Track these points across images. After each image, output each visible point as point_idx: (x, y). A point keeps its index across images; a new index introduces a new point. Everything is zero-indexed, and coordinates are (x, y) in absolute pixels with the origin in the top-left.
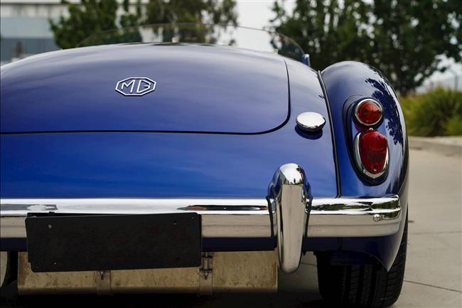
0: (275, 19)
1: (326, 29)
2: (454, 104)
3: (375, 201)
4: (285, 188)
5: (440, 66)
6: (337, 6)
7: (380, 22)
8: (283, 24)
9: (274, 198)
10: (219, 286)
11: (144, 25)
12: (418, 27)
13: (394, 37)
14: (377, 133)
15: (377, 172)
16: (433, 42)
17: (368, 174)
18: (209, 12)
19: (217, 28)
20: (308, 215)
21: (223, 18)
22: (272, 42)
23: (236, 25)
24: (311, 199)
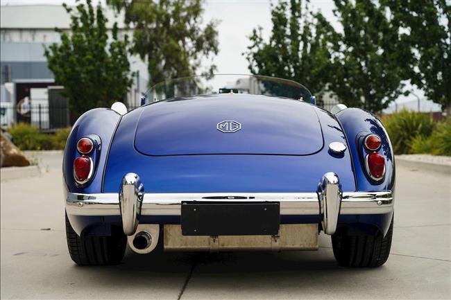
0: (254, 46)
1: (300, 56)
2: (417, 125)
3: (378, 194)
4: (328, 186)
5: (404, 90)
6: (310, 35)
7: (351, 49)
8: (260, 50)
9: (321, 192)
10: (283, 246)
11: (132, 51)
12: (383, 54)
13: (363, 64)
14: (379, 155)
15: (379, 177)
16: (398, 69)
17: (374, 178)
18: (192, 40)
19: (200, 55)
20: (341, 201)
21: (206, 45)
22: (250, 67)
23: (216, 52)
24: (342, 193)
